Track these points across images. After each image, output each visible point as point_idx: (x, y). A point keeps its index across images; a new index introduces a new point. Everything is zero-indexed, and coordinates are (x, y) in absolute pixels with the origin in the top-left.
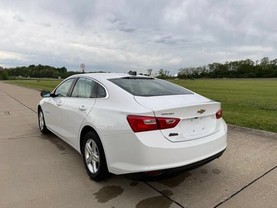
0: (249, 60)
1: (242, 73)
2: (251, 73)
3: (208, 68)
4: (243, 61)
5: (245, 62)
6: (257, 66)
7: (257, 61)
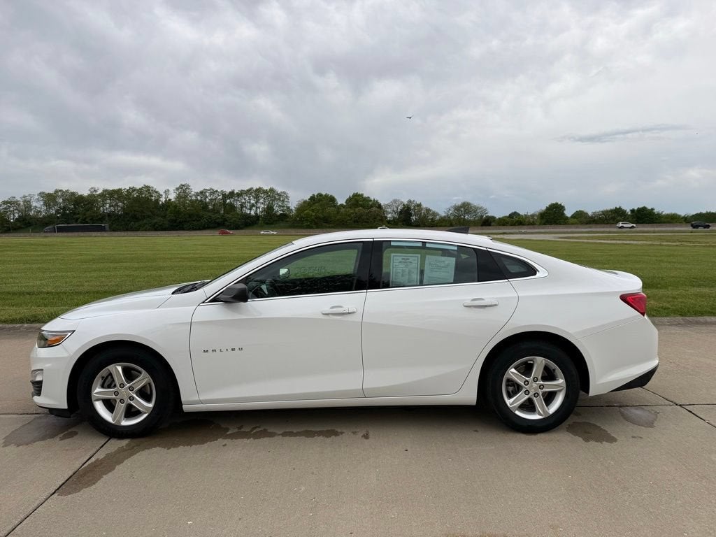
0: (148, 187)
1: (135, 218)
2: (157, 220)
3: (38, 204)
4: (134, 189)
5: (140, 191)
6: (168, 202)
7: (167, 192)
